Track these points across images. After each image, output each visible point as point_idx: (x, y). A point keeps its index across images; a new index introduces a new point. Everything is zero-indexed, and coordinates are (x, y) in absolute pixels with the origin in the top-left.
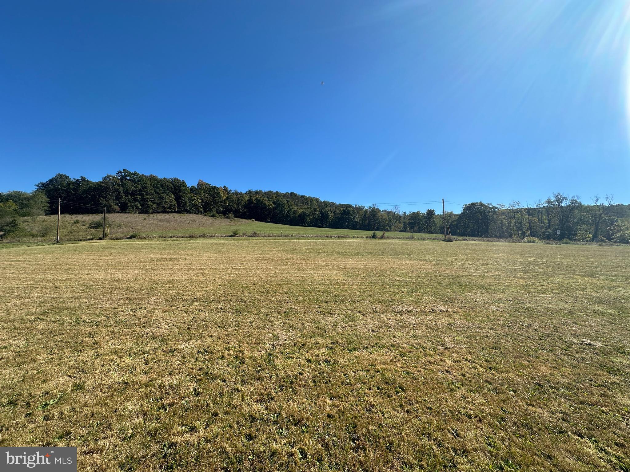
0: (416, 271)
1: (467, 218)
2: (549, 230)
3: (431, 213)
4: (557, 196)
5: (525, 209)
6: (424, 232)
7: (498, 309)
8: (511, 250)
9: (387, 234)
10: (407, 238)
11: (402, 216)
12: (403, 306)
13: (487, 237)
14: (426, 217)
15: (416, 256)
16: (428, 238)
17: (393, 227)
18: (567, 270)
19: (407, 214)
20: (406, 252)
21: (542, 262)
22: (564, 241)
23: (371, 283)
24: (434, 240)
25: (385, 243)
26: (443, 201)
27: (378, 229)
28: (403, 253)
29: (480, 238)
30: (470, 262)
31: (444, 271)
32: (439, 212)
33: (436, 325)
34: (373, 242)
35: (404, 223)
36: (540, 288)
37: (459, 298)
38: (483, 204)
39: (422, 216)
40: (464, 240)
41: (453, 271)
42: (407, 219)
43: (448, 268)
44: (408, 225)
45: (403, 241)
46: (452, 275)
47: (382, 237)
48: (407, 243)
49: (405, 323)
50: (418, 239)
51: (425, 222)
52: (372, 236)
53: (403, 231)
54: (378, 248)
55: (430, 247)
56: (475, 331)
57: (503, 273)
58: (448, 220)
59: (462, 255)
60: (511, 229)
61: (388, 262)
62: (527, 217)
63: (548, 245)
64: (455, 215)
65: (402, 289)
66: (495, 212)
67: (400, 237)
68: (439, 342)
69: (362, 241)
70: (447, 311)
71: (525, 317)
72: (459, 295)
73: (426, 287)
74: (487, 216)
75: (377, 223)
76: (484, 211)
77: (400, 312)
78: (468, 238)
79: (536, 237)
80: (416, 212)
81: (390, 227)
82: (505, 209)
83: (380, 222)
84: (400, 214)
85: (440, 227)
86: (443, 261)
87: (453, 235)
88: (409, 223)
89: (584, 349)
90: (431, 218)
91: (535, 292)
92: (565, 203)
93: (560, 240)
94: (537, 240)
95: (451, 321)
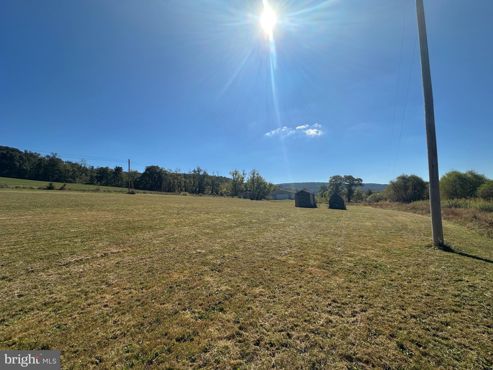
0: (96, 220)
1: (148, 177)
2: (194, 188)
3: (118, 170)
4: (198, 168)
5: (183, 174)
6: (111, 186)
7: (158, 242)
8: (173, 200)
9: (68, 185)
10: (92, 191)
11: (89, 170)
12: (72, 257)
13: (160, 191)
14: (114, 173)
15: (99, 207)
16: (114, 191)
17: (78, 179)
18: (198, 211)
19: (95, 168)
20: (88, 203)
21: (188, 207)
22: (200, 194)
23: (34, 239)
24: (120, 193)
25: (65, 195)
26: (129, 161)
27: (57, 181)
28: (83, 205)
29: (155, 192)
30: (145, 210)
31: (123, 218)
32: (125, 169)
33: (105, 267)
34: (48, 194)
35: (91, 176)
36: (184, 224)
37: (131, 239)
38: (160, 168)
39: (110, 172)
40: (144, 193)
41: (131, 217)
42: (94, 173)
43: (127, 216)
44: (95, 179)
45: (87, 193)
46: (130, 221)
47: (62, 189)
48: (92, 195)
49: (70, 274)
50: (105, 191)
51: (113, 177)
52: (47, 187)
53: (90, 184)
54: (53, 201)
55: (114, 198)
56: (137, 262)
57: (166, 216)
58: (134, 177)
59: (140, 204)
60: (175, 186)
61: (64, 215)
62: (183, 179)
63: (192, 197)
64: (139, 174)
65: (75, 240)
66: (166, 174)
67: (85, 189)
68: (103, 282)
69: (31, 192)
70: (118, 252)
71: (173, 244)
72: (131, 237)
73: (103, 234)
74: (161, 176)
75: (57, 174)
76: (159, 173)
77: (67, 264)
78: (147, 191)
79: (187, 192)
80: (104, 167)
81: (74, 179)
82: (172, 173)
83: (61, 172)
84: (87, 167)
85: (126, 182)
86: (124, 210)
87: (135, 188)
88: (97, 177)
89: (197, 256)
90: (119, 174)
91: (181, 226)
92: (202, 173)
93: (198, 194)
94: (187, 193)
95: (119, 259)
